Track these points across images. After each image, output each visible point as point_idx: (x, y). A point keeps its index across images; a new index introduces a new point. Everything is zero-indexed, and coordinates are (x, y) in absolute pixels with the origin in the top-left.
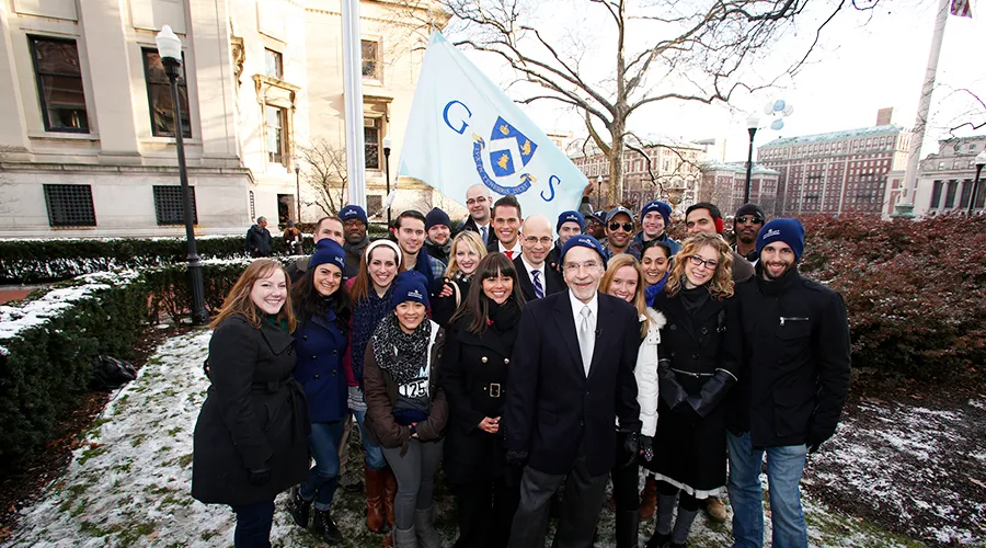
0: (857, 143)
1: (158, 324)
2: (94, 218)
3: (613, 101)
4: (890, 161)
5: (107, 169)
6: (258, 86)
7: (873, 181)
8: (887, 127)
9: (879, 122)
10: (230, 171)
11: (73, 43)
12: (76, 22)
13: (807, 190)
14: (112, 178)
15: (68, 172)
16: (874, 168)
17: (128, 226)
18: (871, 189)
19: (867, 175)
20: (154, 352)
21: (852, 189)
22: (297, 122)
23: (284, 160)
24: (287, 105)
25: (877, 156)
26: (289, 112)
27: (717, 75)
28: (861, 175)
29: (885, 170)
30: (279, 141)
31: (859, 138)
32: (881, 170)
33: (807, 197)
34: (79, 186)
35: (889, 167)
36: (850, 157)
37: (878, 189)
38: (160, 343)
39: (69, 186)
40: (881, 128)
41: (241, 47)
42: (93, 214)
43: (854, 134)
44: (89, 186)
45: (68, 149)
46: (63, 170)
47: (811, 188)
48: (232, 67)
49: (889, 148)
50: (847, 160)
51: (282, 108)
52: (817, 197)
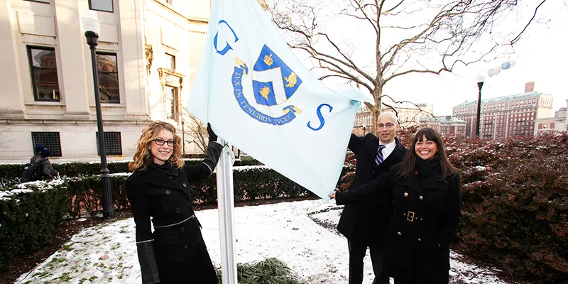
0: (514, 103)
1: (80, 218)
2: (61, 152)
3: (374, 76)
4: (535, 113)
5: (70, 122)
6: (161, 74)
7: (525, 125)
8: (532, 93)
9: (526, 90)
10: (142, 123)
11: (53, 49)
12: (55, 37)
13: (484, 132)
14: (72, 127)
15: (46, 125)
16: (526, 117)
17: (81, 157)
18: (525, 130)
19: (521, 121)
20: (69, 240)
21: (513, 130)
22: (184, 96)
23: (175, 118)
24: (178, 85)
25: (527, 110)
26: (179, 90)
27: (445, 55)
28: (518, 122)
29: (532, 118)
30: (173, 107)
31: (516, 99)
32: (530, 119)
33: (485, 136)
34: (52, 133)
35: (535, 116)
36: (510, 111)
37: (529, 129)
38: (76, 232)
39: (46, 133)
40: (528, 94)
41: (151, 51)
42: (60, 149)
43: (512, 97)
44: (58, 133)
45: (46, 111)
46: (43, 123)
47: (487, 130)
48: (145, 62)
49: (534, 105)
50: (508, 113)
51: (174, 87)
52: (491, 135)
